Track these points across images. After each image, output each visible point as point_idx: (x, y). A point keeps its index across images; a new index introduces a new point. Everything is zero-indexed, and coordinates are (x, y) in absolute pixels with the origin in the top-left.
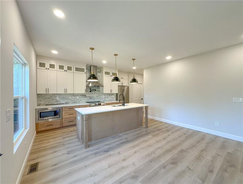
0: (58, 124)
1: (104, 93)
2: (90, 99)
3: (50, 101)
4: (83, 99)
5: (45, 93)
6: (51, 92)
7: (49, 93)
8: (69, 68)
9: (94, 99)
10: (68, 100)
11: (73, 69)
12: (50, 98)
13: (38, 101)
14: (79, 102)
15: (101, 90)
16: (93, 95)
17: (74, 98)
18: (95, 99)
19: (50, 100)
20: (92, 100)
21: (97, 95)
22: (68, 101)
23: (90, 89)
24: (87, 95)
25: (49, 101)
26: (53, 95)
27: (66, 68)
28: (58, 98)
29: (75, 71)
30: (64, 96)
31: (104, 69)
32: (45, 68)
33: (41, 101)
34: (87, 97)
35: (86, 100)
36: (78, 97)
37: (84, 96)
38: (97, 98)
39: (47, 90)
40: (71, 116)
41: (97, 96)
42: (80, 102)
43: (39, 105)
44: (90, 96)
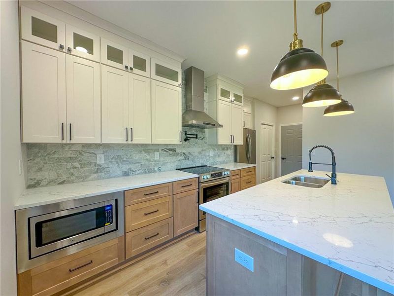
0: (110, 256)
1: (219, 143)
2: (185, 159)
3: (75, 168)
4: (168, 159)
5: (60, 141)
6: (79, 138)
7: (72, 142)
8: (140, 64)
9: (193, 160)
10: (131, 163)
11: (150, 68)
12: (76, 158)
13: (28, 170)
14: (159, 170)
15: (207, 136)
16: (191, 150)
17: (148, 157)
18: (196, 160)
19: (77, 164)
20: (189, 164)
21: (200, 149)
22: (131, 166)
23: (186, 134)
24: (178, 151)
25: (72, 171)
26: (84, 149)
27: (128, 61)
28: (101, 160)
29: (154, 76)
30: (121, 153)
31: (219, 82)
32: (56, 46)
33: (40, 170)
34: (177, 154)
35: (176, 164)
36: (157, 156)
37: (171, 152)
38: (200, 156)
39: (66, 129)
40: (151, 218)
41: (200, 153)
42: (162, 168)
43: (33, 185)
44: (184, 151)
